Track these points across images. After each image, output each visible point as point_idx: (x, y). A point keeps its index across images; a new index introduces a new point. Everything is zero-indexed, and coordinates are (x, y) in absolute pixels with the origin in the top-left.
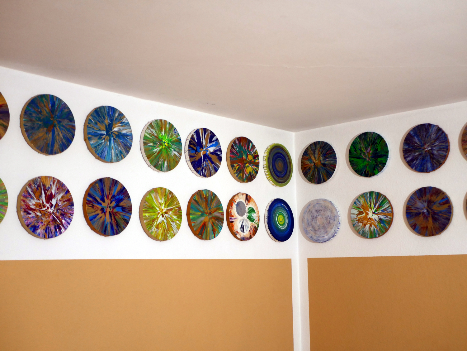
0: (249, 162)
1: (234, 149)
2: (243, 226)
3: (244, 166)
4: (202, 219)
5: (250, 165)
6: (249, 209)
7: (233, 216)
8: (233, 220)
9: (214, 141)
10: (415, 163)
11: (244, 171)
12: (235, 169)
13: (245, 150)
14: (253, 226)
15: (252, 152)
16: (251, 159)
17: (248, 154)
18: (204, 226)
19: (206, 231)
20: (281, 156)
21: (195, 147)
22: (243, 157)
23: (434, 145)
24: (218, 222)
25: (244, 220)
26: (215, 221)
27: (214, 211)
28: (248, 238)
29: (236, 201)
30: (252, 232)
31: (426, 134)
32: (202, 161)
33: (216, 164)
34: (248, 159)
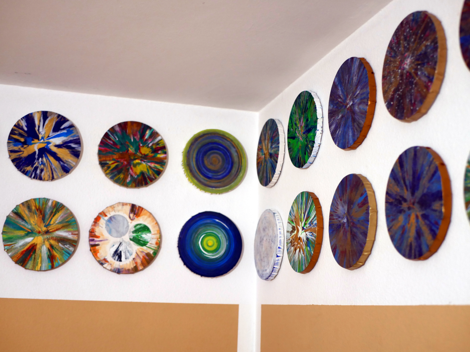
0: (141, 157)
1: (110, 139)
2: (119, 252)
3: (129, 164)
4: (29, 240)
5: (144, 161)
6: (135, 227)
7: (98, 237)
8: (97, 243)
9: (64, 129)
10: (338, 133)
11: (128, 170)
12: (109, 167)
13: (134, 139)
14: (142, 252)
15: (151, 142)
16: (146, 153)
17: (141, 145)
18: (32, 250)
19: (35, 258)
20: (220, 148)
21: (21, 137)
22: (128, 150)
23: (355, 95)
24: (64, 245)
25: (123, 243)
26: (57, 244)
27: (55, 229)
28: (129, 270)
29: (107, 214)
30: (139, 261)
31: (349, 77)
32: (36, 157)
33: (65, 162)
34: (141, 153)
